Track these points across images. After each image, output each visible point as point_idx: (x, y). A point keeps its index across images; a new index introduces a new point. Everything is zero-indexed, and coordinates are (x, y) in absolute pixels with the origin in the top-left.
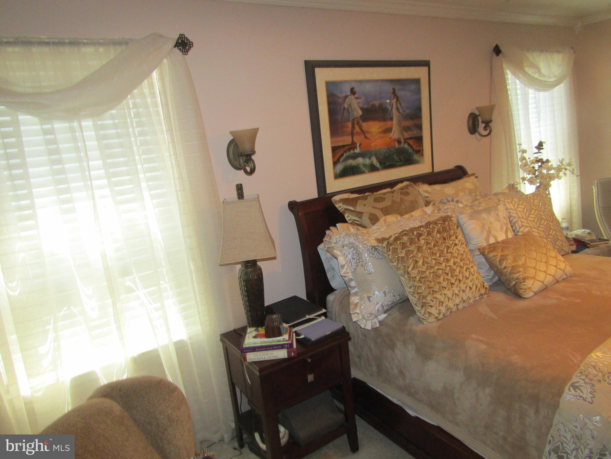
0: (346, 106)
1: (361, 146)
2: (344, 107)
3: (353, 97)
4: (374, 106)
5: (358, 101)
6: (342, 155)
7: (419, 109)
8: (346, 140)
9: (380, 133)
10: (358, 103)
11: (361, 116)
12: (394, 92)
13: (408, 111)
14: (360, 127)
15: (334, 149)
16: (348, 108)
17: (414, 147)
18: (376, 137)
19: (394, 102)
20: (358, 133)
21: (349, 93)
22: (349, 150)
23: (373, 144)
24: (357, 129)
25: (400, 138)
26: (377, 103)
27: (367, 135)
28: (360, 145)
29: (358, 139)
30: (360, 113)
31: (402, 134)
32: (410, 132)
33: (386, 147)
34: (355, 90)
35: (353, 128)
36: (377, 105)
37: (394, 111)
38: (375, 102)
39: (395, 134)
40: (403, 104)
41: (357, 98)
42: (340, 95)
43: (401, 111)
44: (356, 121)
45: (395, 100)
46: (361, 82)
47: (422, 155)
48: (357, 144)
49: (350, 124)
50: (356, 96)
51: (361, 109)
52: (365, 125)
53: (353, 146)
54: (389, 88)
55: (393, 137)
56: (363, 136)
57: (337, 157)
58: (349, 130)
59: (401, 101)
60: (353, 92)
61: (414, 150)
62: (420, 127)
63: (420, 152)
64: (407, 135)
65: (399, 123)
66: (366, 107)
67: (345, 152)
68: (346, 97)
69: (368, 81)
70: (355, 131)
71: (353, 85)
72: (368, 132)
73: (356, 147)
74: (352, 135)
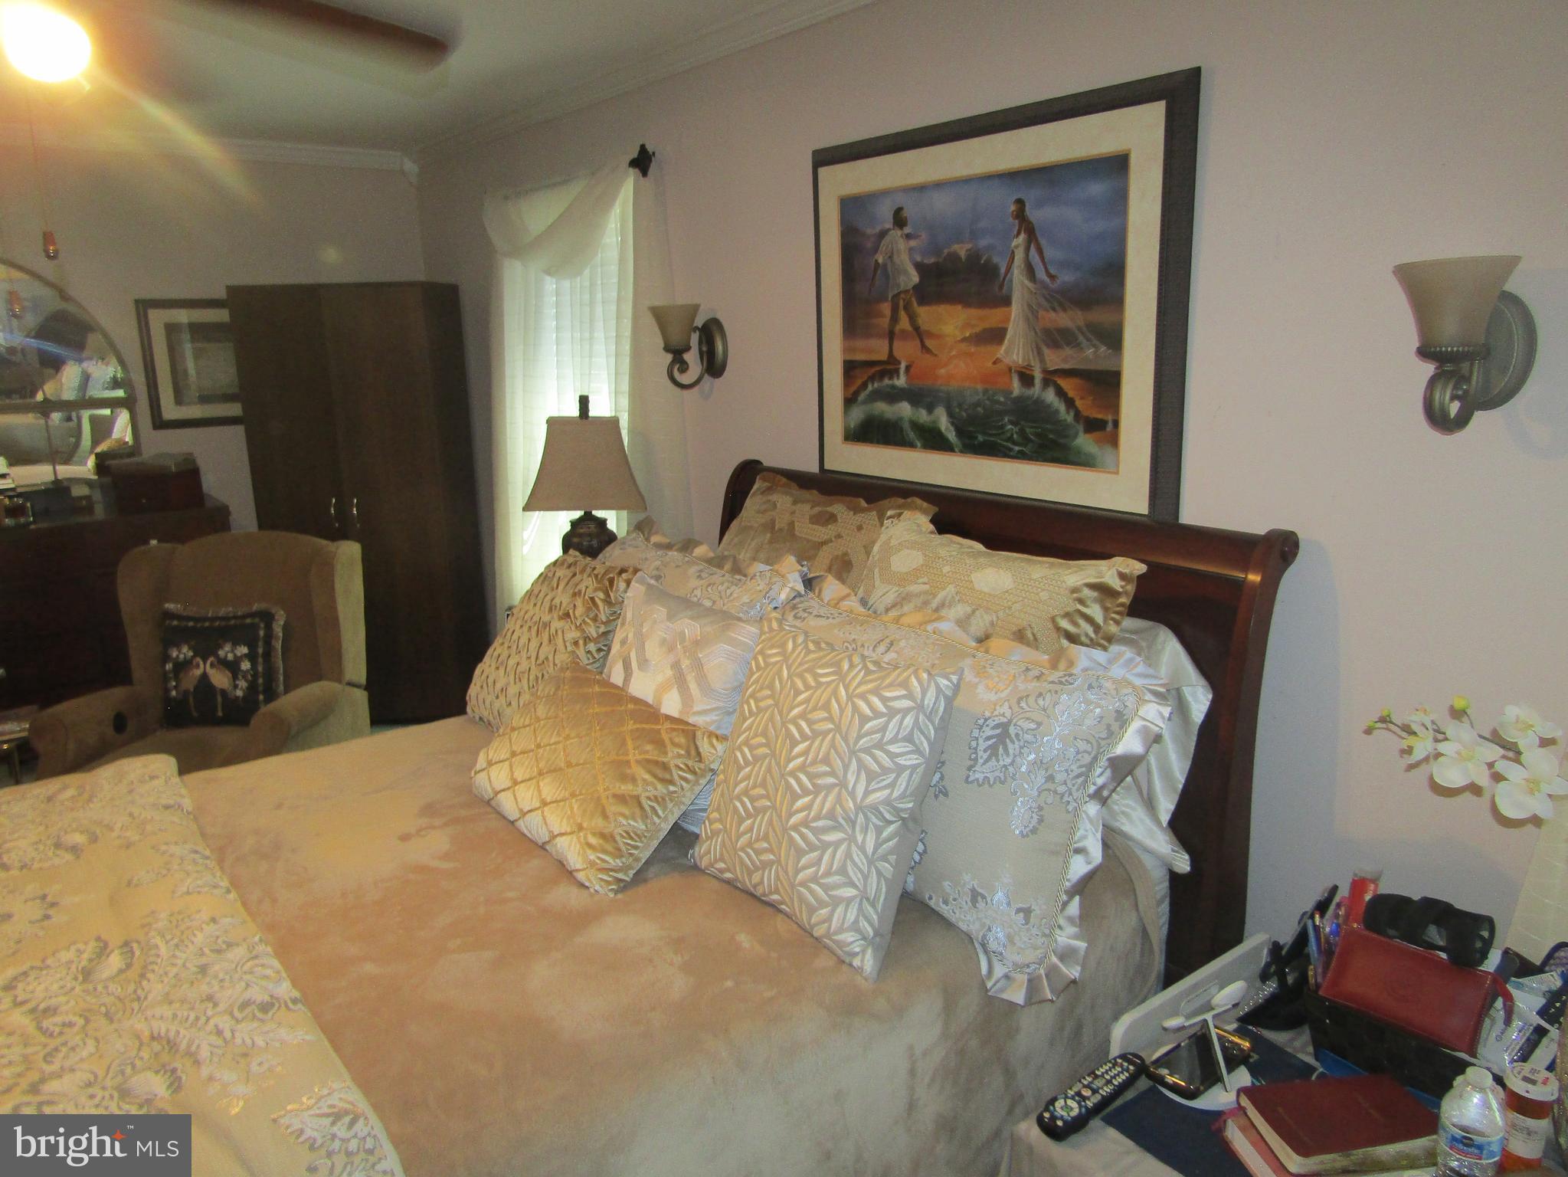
0: (880, 261)
1: (912, 370)
2: (876, 261)
3: (899, 233)
4: (954, 257)
5: (913, 243)
6: (864, 385)
7: (1115, 270)
8: (878, 349)
9: (964, 340)
10: (911, 249)
11: (915, 287)
12: (1020, 214)
13: (1067, 277)
14: (912, 318)
15: (850, 368)
16: (885, 265)
17: (1078, 403)
18: (954, 353)
19: (1017, 247)
20: (904, 335)
21: (889, 225)
22: (882, 374)
23: (943, 371)
24: (904, 323)
25: (1029, 367)
26: (962, 250)
27: (929, 343)
28: (908, 368)
29: (905, 351)
30: (915, 278)
31: (1040, 353)
32: (1068, 351)
33: (980, 387)
34: (905, 213)
35: (894, 319)
36: (963, 254)
37: (1018, 276)
38: (956, 247)
39: (1015, 350)
40: (1049, 253)
41: (908, 237)
42: (869, 231)
43: (1041, 274)
44: (904, 300)
45: (1022, 237)
46: (921, 188)
47: (1114, 441)
48: (900, 363)
49: (886, 308)
50: (907, 230)
51: (919, 267)
52: (925, 314)
53: (888, 367)
54: (1004, 200)
55: (1007, 361)
56: (918, 342)
57: (853, 389)
58: (884, 322)
59: (1043, 242)
60: (899, 220)
61: (1078, 415)
62: (1113, 339)
63: (1105, 428)
64: (1055, 359)
65: (1032, 314)
66: (932, 260)
67: (872, 379)
68: (883, 234)
69: (939, 185)
70: (898, 328)
71: (900, 200)
72: (931, 335)
73: (897, 371)
74: (891, 336)
